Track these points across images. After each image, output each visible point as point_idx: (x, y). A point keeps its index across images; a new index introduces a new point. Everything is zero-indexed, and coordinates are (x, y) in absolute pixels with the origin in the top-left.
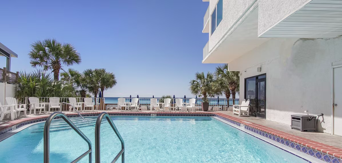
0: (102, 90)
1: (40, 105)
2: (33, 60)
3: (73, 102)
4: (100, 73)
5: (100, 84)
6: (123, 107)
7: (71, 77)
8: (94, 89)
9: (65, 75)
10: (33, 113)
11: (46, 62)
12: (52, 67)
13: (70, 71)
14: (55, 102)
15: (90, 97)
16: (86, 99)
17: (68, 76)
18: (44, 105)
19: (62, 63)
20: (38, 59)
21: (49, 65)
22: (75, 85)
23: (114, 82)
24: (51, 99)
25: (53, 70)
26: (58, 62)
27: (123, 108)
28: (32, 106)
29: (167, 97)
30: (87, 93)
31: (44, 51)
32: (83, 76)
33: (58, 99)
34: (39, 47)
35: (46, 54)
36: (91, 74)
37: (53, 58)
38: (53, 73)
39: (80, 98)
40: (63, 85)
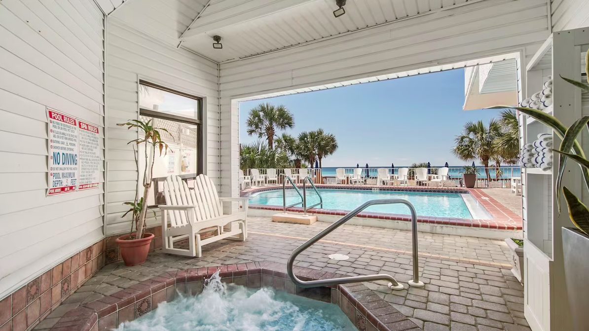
0: (320, 158)
1: (260, 177)
2: (250, 128)
3: (288, 172)
4: (316, 137)
5: (316, 151)
6: (343, 180)
7: (284, 143)
8: (310, 158)
9: (279, 141)
10: (255, 185)
11: (261, 128)
12: (266, 134)
13: (284, 136)
14: (272, 174)
15: (306, 167)
16: (300, 170)
17: (281, 142)
18: (264, 177)
19: (275, 128)
20: (254, 127)
21: (263, 131)
22: (289, 153)
23: (334, 147)
24: (269, 170)
25: (267, 137)
26: (272, 128)
27: (343, 182)
28: (254, 178)
29: (421, 166)
30: (303, 162)
31: (259, 116)
32: (297, 142)
33: (275, 170)
34: (255, 114)
35: (260, 121)
36: (306, 138)
37: (267, 123)
38: (268, 140)
39: (295, 169)
40: (277, 155)
